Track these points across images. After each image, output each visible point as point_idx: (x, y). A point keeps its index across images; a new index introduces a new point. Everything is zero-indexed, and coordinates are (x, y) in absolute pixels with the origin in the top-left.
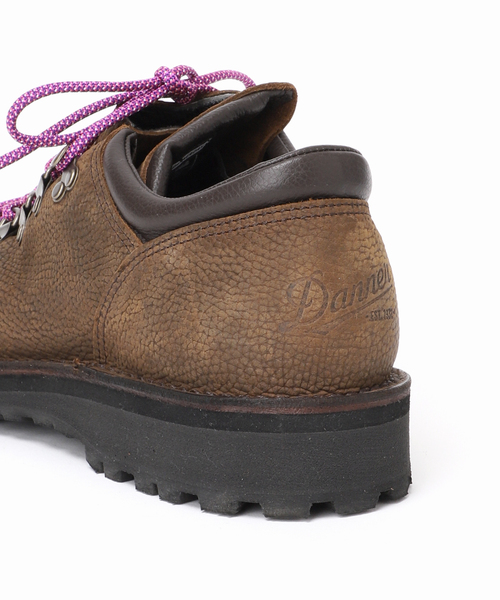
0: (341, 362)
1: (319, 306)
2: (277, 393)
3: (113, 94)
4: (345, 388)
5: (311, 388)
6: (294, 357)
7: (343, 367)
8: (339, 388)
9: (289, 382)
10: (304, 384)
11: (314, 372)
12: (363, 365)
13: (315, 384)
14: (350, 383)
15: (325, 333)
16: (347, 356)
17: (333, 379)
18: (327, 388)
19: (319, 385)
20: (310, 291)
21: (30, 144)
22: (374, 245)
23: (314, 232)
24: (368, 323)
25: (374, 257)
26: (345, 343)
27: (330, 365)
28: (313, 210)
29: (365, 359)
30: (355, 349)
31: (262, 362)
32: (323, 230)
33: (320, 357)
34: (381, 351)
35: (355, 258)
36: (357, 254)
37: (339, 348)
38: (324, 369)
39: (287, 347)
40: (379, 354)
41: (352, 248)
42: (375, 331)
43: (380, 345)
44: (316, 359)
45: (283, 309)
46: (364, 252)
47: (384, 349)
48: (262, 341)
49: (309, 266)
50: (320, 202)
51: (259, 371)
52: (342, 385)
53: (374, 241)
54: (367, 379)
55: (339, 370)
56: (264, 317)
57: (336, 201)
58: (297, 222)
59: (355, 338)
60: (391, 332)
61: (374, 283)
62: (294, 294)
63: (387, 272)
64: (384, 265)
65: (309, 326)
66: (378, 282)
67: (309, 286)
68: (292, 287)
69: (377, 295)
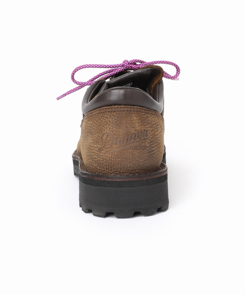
0: (119, 163)
1: (111, 143)
2: (99, 172)
3: (110, 69)
4: (122, 173)
5: (110, 172)
7: (121, 165)
8: (120, 173)
9: (103, 169)
10: (107, 170)
11: (110, 166)
12: (129, 165)
13: (111, 170)
14: (124, 171)
15: (113, 153)
16: (122, 161)
17: (117, 169)
18: (115, 172)
19: (112, 171)
20: (108, 138)
21: (82, 85)
22: (139, 123)
23: (112, 117)
24: (131, 150)
25: (138, 127)
26: (121, 157)
27: (115, 164)
28: (113, 109)
29: (130, 163)
30: (125, 160)
31: (95, 161)
32: (115, 116)
33: (111, 161)
34: (138, 161)
35: (127, 127)
36: (128, 125)
37: (118, 158)
38: (113, 165)
39: (101, 157)
40: (137, 162)
41: (126, 124)
42: (134, 153)
43: (137, 159)
44: (110, 161)
45: (100, 143)
46: (132, 125)
47: (140, 160)
48: (95, 154)
49: (108, 129)
50: (116, 106)
51: (94, 164)
52: (121, 172)
53: (140, 121)
54: (132, 171)
55: (119, 166)
56: (95, 146)
57: (123, 106)
58: (107, 113)
59: (125, 155)
60: (145, 154)
61: (135, 136)
62: (103, 138)
63: (145, 133)
64: (144, 130)
65: (107, 150)
66: (138, 136)
67: (108, 136)
68: (103, 136)
69: (136, 140)
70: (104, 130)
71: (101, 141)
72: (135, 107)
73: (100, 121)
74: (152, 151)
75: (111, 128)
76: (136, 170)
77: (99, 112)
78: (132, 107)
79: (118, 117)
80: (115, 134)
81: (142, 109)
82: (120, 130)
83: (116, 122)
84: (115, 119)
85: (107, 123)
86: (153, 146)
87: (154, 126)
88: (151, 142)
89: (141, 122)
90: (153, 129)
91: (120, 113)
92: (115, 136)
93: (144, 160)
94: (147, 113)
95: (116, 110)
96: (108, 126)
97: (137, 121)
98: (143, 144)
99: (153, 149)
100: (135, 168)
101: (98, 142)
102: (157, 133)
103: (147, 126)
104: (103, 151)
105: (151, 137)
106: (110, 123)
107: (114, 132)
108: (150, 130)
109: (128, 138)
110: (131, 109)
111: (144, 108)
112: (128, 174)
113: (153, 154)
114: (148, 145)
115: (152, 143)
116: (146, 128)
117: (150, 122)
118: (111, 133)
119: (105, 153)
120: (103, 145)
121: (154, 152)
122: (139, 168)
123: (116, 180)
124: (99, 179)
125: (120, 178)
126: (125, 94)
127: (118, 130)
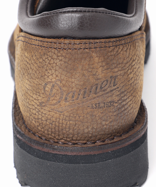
0: (72, 128)
1: (58, 98)
4: (76, 140)
5: (57, 137)
6: (46, 120)
7: (73, 130)
8: (73, 140)
9: (46, 132)
11: (57, 130)
12: (86, 131)
13: (59, 135)
14: (78, 138)
15: (61, 112)
17: (68, 135)
18: (65, 139)
19: (61, 137)
20: (54, 89)
22: (103, 67)
23: (60, 58)
24: (89, 110)
25: (101, 73)
26: (73, 119)
27: (65, 128)
28: (62, 45)
29: (87, 128)
30: (80, 123)
31: (34, 118)
32: (65, 57)
33: (59, 123)
34: (101, 124)
35: (84, 75)
36: (85, 72)
37: (70, 120)
38: (62, 129)
39: (43, 115)
40: (99, 125)
41: (82, 69)
42: (95, 114)
43: (99, 121)
44: (57, 124)
45: (41, 95)
46: (91, 72)
47: (104, 123)
48: (34, 108)
49: (54, 76)
50: (67, 41)
51: (34, 122)
52: (74, 138)
53: (104, 64)
54: (91, 137)
55: (71, 131)
56: (35, 96)
57: (77, 41)
58: (53, 50)
59: (79, 117)
60: (111, 113)
61: (97, 88)
62: (47, 89)
63: (113, 81)
64: (111, 77)
65: (53, 107)
66: (101, 88)
67: (53, 86)
68: (46, 84)
69: (98, 95)
70: (48, 77)
71: (43, 91)
72: (98, 41)
73: (41, 60)
74: (123, 106)
75: (59, 75)
76: (96, 136)
77: (41, 44)
78: (92, 41)
79: (70, 59)
80: (64, 86)
81: (109, 42)
82: (73, 80)
83: (66, 67)
84: (65, 62)
85: (53, 67)
86: (125, 98)
87: (127, 65)
88: (123, 93)
89: (107, 64)
90: (126, 71)
91: (74, 52)
92: (64, 89)
93: (111, 122)
94: (116, 46)
95: (66, 47)
96: (53, 71)
97: (100, 64)
98: (109, 99)
99: (124, 103)
100: (96, 134)
101: (39, 93)
102: (131, 76)
103: (116, 70)
104: (46, 108)
105: (122, 85)
106: (57, 68)
107: (64, 82)
108: (120, 75)
109: (85, 92)
110: (91, 45)
111: (112, 40)
112: (84, 142)
113: (125, 110)
114: (117, 99)
115: (122, 95)
116: (114, 72)
117: (121, 61)
118: (59, 83)
119: (49, 111)
120: (46, 99)
121: (126, 107)
122: (103, 133)
123: (66, 153)
124: (40, 148)
125: (71, 151)
126: (81, 22)
127: (70, 80)
